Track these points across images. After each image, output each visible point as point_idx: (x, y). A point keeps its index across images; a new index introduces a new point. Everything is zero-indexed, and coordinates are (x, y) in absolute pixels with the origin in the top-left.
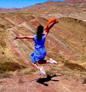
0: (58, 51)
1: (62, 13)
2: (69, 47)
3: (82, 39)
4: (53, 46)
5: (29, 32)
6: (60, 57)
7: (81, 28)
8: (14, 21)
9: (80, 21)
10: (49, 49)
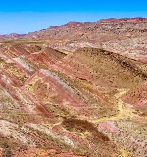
0: (60, 102)
1: (93, 42)
2: (79, 94)
3: (112, 82)
4: (54, 93)
5: (23, 71)
6: (63, 110)
7: (110, 64)
8: (6, 55)
9: (110, 53)
10: (46, 97)
